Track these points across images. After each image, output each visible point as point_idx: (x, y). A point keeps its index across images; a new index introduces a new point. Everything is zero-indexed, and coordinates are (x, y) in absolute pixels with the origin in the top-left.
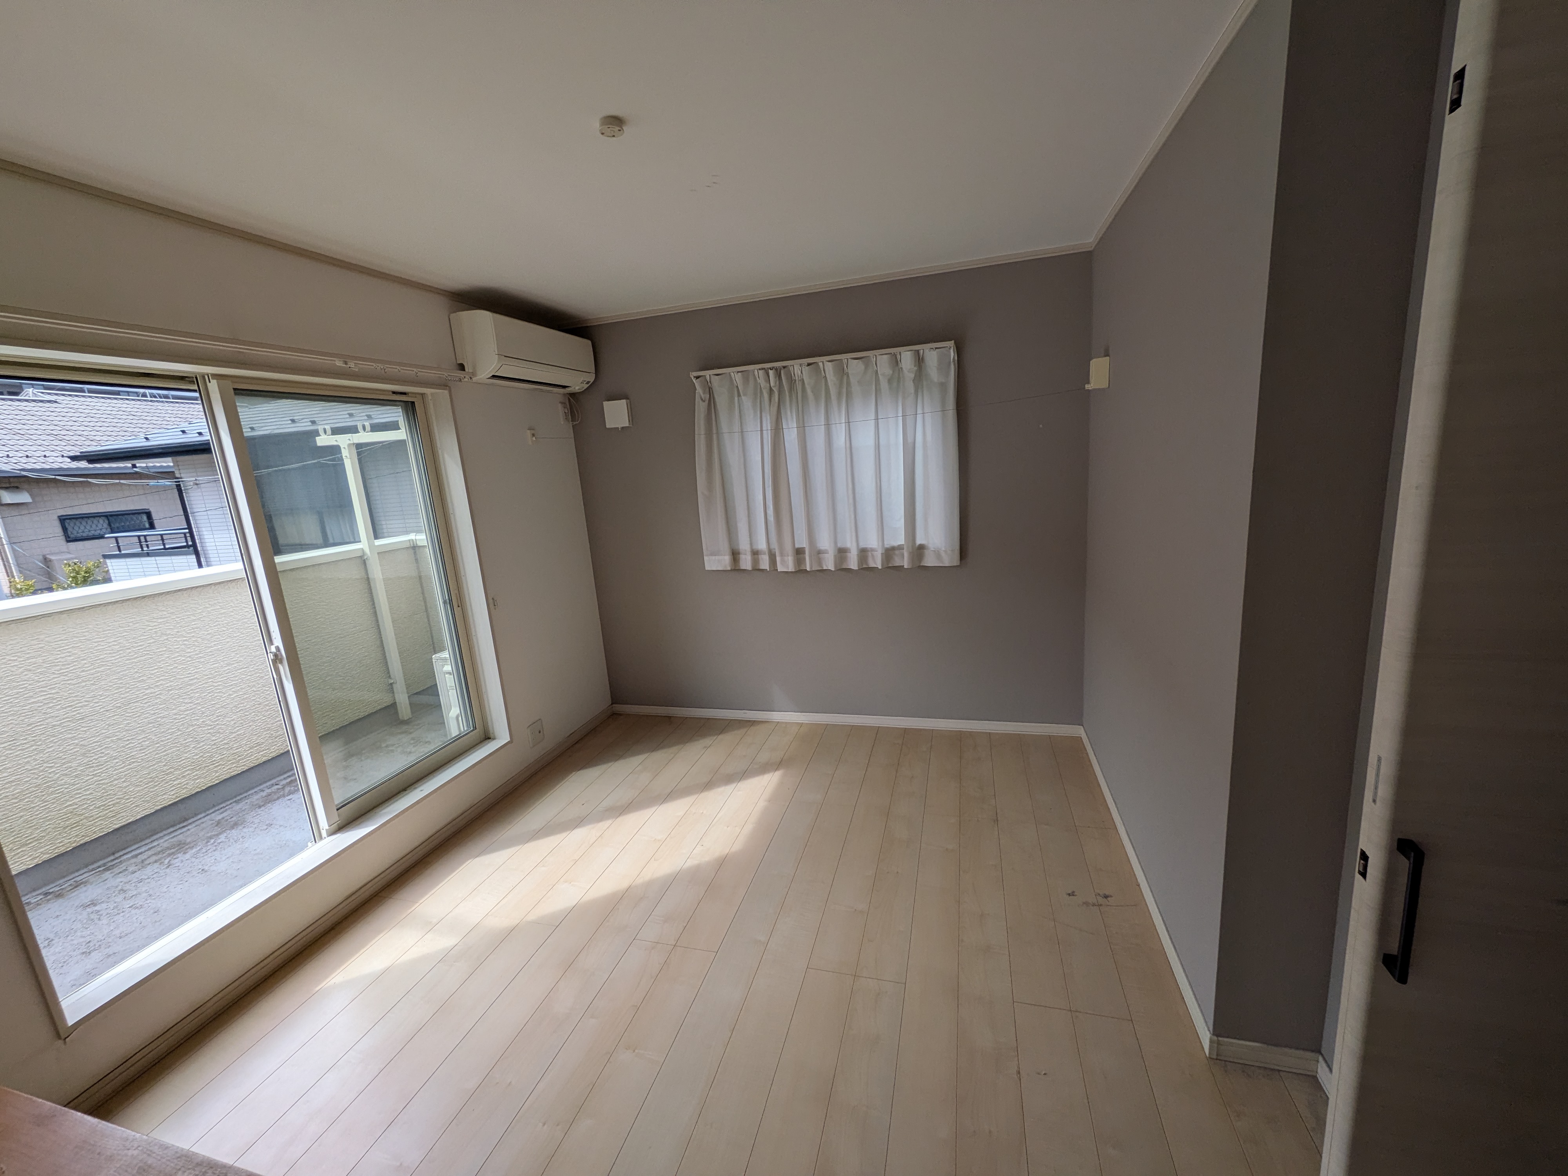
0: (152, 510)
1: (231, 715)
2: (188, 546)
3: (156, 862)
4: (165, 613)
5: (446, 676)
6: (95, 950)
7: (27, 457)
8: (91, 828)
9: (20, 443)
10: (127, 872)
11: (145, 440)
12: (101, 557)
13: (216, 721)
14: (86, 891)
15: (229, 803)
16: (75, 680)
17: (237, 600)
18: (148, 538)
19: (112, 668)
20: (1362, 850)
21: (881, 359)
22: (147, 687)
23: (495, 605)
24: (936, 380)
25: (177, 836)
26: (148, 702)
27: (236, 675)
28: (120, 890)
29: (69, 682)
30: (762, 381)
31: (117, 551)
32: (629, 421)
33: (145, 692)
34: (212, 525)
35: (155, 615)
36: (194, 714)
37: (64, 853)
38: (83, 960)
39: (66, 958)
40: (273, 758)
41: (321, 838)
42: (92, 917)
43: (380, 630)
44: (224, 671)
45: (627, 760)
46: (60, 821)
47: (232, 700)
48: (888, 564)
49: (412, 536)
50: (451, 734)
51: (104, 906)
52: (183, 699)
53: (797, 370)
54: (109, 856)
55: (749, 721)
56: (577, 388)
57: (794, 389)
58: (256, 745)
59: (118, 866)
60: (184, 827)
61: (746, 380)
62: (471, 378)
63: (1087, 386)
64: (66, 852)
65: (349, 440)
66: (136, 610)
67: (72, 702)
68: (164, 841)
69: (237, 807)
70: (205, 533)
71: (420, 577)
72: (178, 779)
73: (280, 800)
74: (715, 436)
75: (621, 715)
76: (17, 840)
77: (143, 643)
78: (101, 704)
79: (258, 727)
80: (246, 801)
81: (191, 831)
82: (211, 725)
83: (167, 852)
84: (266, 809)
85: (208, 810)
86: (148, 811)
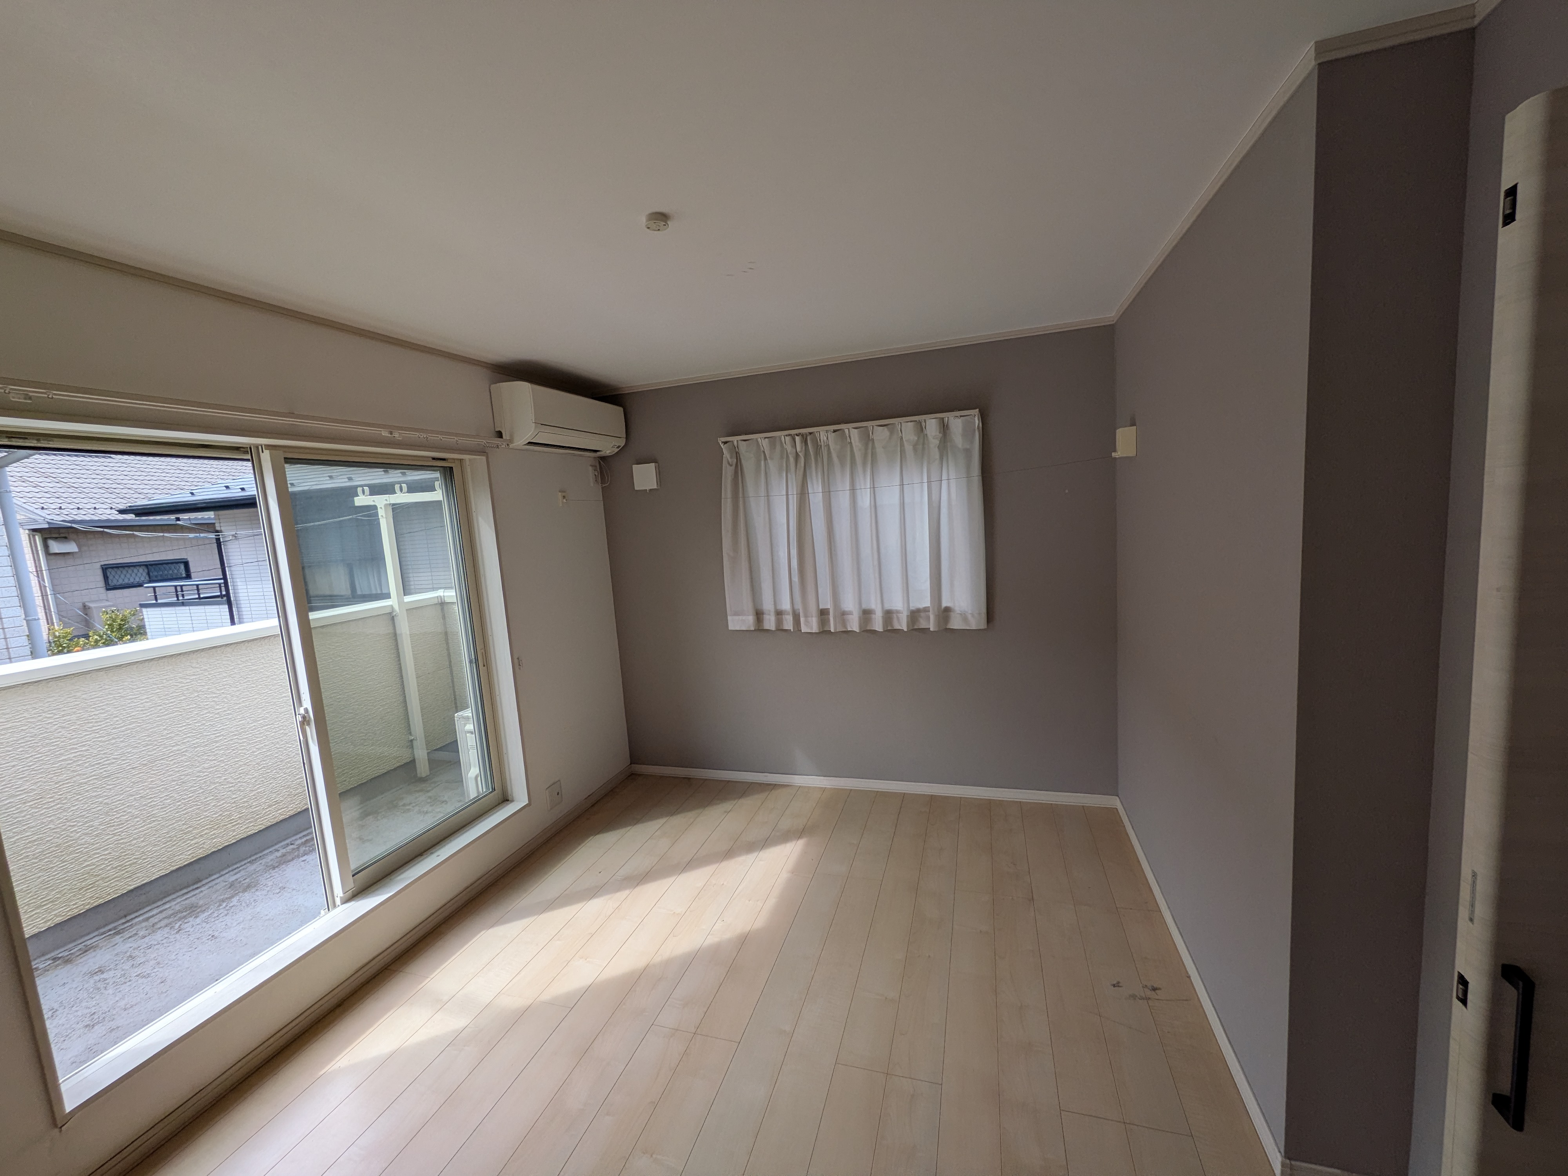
0: (189, 559)
1: (253, 772)
2: (221, 596)
3: (166, 926)
4: (198, 670)
5: (468, 735)
6: (99, 1023)
7: (78, 508)
8: (106, 890)
9: (73, 495)
10: (136, 937)
11: (190, 495)
12: (138, 606)
13: (238, 778)
14: (94, 957)
15: (243, 863)
16: (106, 737)
17: (268, 656)
18: (184, 588)
19: (142, 725)
20: (1459, 973)
21: (906, 427)
22: (175, 744)
23: (520, 665)
24: (960, 446)
25: (189, 898)
26: (173, 760)
27: (262, 731)
28: (128, 957)
29: (100, 739)
30: (789, 447)
31: (153, 600)
32: (657, 484)
33: (172, 749)
34: (247, 576)
35: (188, 672)
36: (217, 771)
37: (77, 915)
38: (85, 1034)
39: (69, 1031)
40: (291, 817)
41: (335, 906)
42: (99, 986)
43: (404, 686)
44: (250, 728)
45: (645, 824)
46: (76, 882)
47: (255, 757)
48: (913, 626)
49: (440, 593)
50: (469, 796)
51: (111, 973)
52: (208, 756)
53: (823, 437)
54: (121, 918)
55: (770, 785)
56: (608, 452)
57: (819, 454)
58: (274, 803)
59: (128, 929)
60: (197, 888)
61: (773, 445)
62: (508, 445)
63: (1113, 454)
64: (79, 914)
65: (386, 500)
66: (171, 667)
67: (100, 760)
68: (176, 904)
69: (252, 868)
70: (239, 584)
71: (446, 634)
72: (196, 838)
73: (295, 861)
74: (741, 503)
75: (640, 775)
76: (32, 901)
77: (174, 700)
78: (128, 761)
79: (278, 785)
80: (261, 862)
81: (204, 892)
82: (232, 783)
83: (179, 916)
84: (280, 870)
85: (223, 870)
86: (163, 871)
